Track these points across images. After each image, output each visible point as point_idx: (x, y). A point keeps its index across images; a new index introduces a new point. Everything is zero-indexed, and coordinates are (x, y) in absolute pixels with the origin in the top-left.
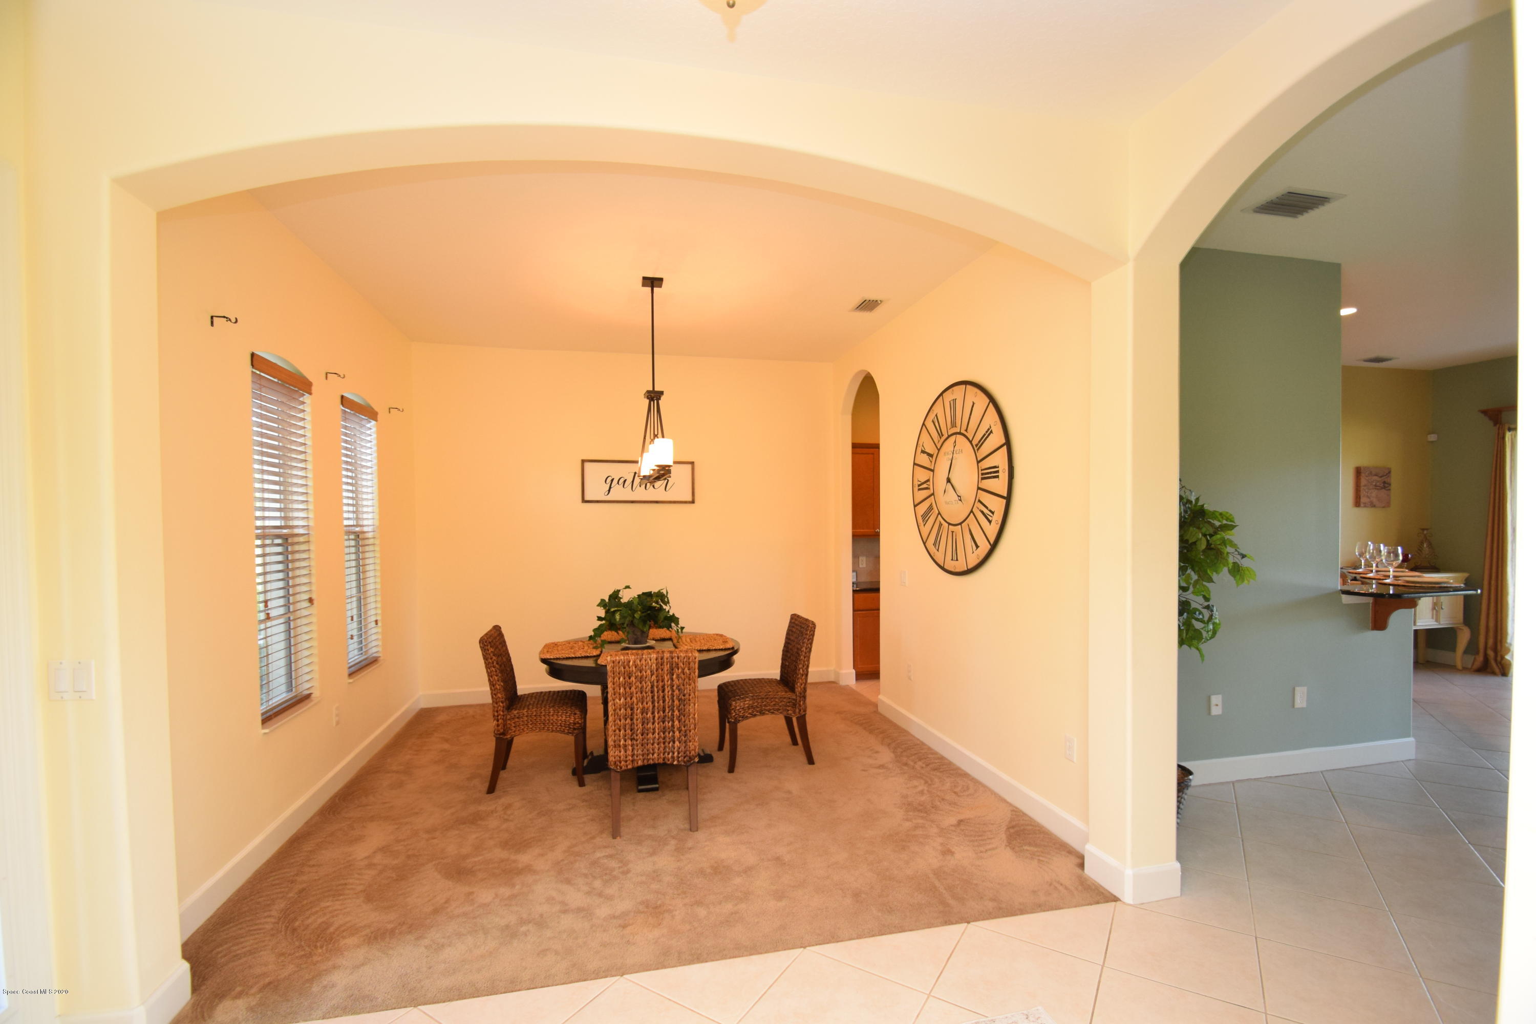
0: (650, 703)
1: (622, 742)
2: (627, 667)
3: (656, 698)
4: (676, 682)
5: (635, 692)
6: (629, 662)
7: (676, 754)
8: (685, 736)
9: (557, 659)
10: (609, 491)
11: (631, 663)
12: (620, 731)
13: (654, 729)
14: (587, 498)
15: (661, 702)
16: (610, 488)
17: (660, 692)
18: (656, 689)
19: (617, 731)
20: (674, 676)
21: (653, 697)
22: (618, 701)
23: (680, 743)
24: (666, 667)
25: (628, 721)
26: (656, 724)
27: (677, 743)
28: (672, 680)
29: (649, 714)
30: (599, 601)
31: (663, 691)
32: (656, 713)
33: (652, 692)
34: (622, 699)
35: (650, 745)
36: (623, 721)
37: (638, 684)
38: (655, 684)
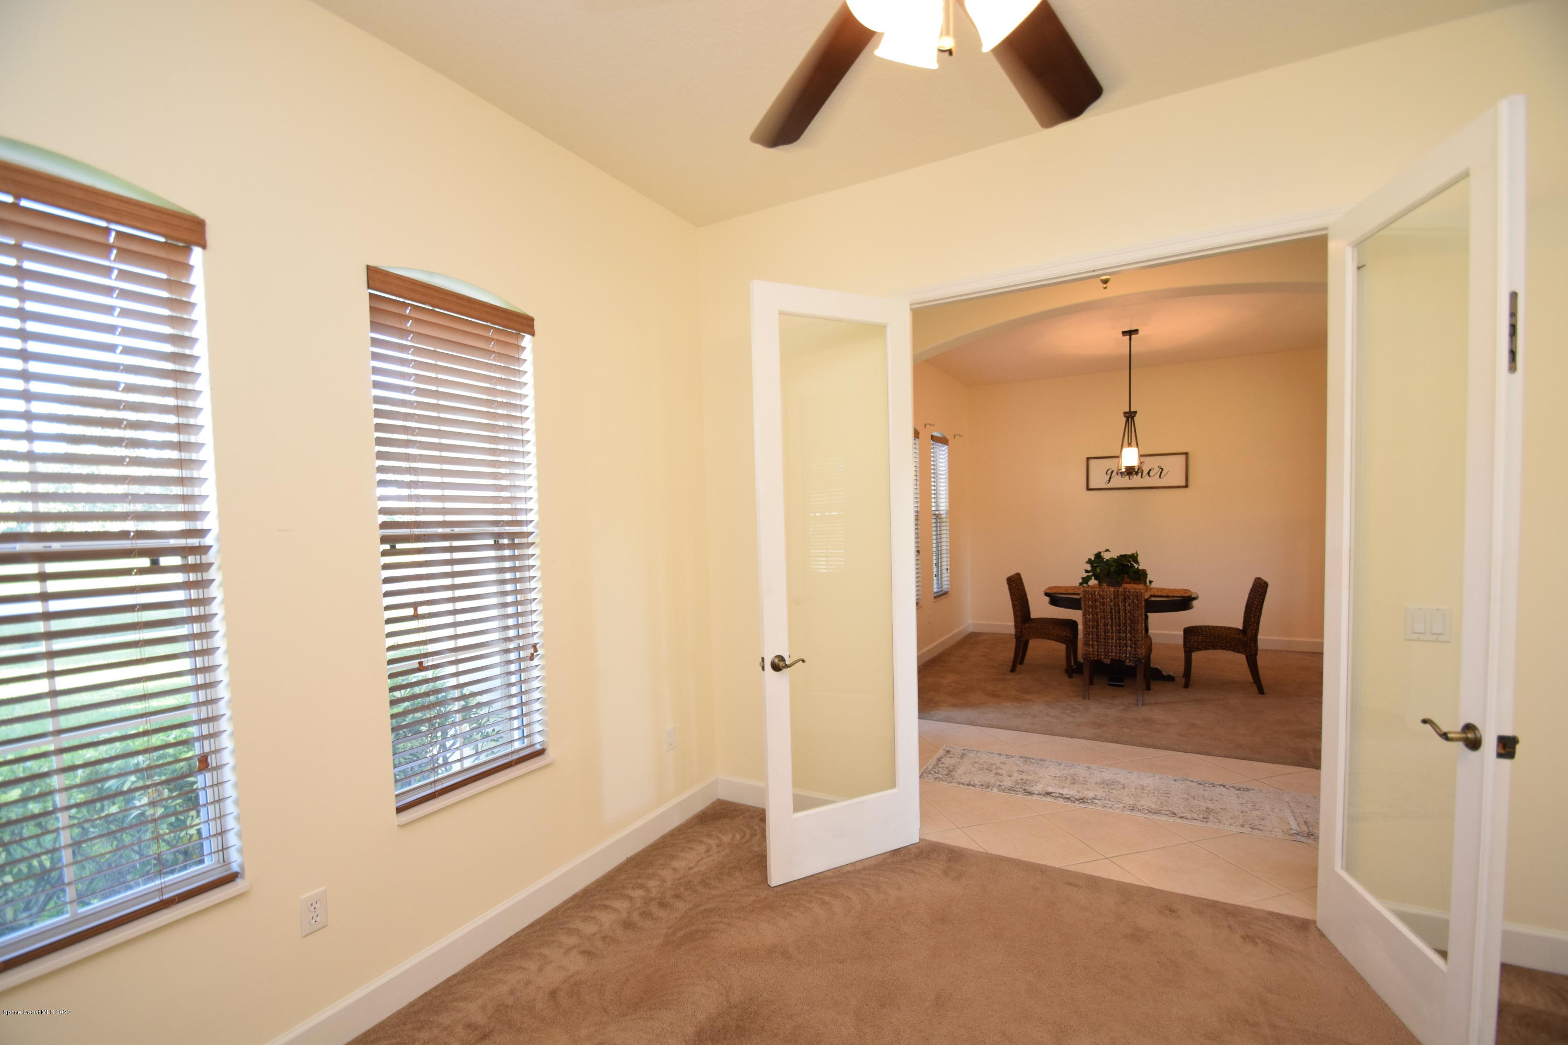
0: (1110, 620)
1: (1091, 642)
2: (1094, 596)
3: (1114, 617)
4: (1128, 608)
5: (1099, 612)
6: (1095, 592)
7: (1128, 655)
8: (1135, 644)
10: (1109, 480)
11: (1096, 593)
12: (1089, 635)
13: (1112, 637)
14: (1091, 486)
15: (1117, 620)
16: (1110, 478)
17: (1117, 614)
18: (1113, 611)
19: (1088, 635)
20: (1127, 604)
21: (1112, 616)
22: (1088, 616)
23: (1131, 648)
24: (1121, 598)
25: (1095, 630)
26: (1114, 634)
27: (1129, 648)
28: (1125, 606)
29: (1109, 627)
30: (1087, 560)
31: (1119, 613)
32: (1114, 627)
33: (1111, 613)
34: (1091, 616)
35: (1110, 647)
36: (1091, 629)
37: (1101, 607)
38: (1113, 607)
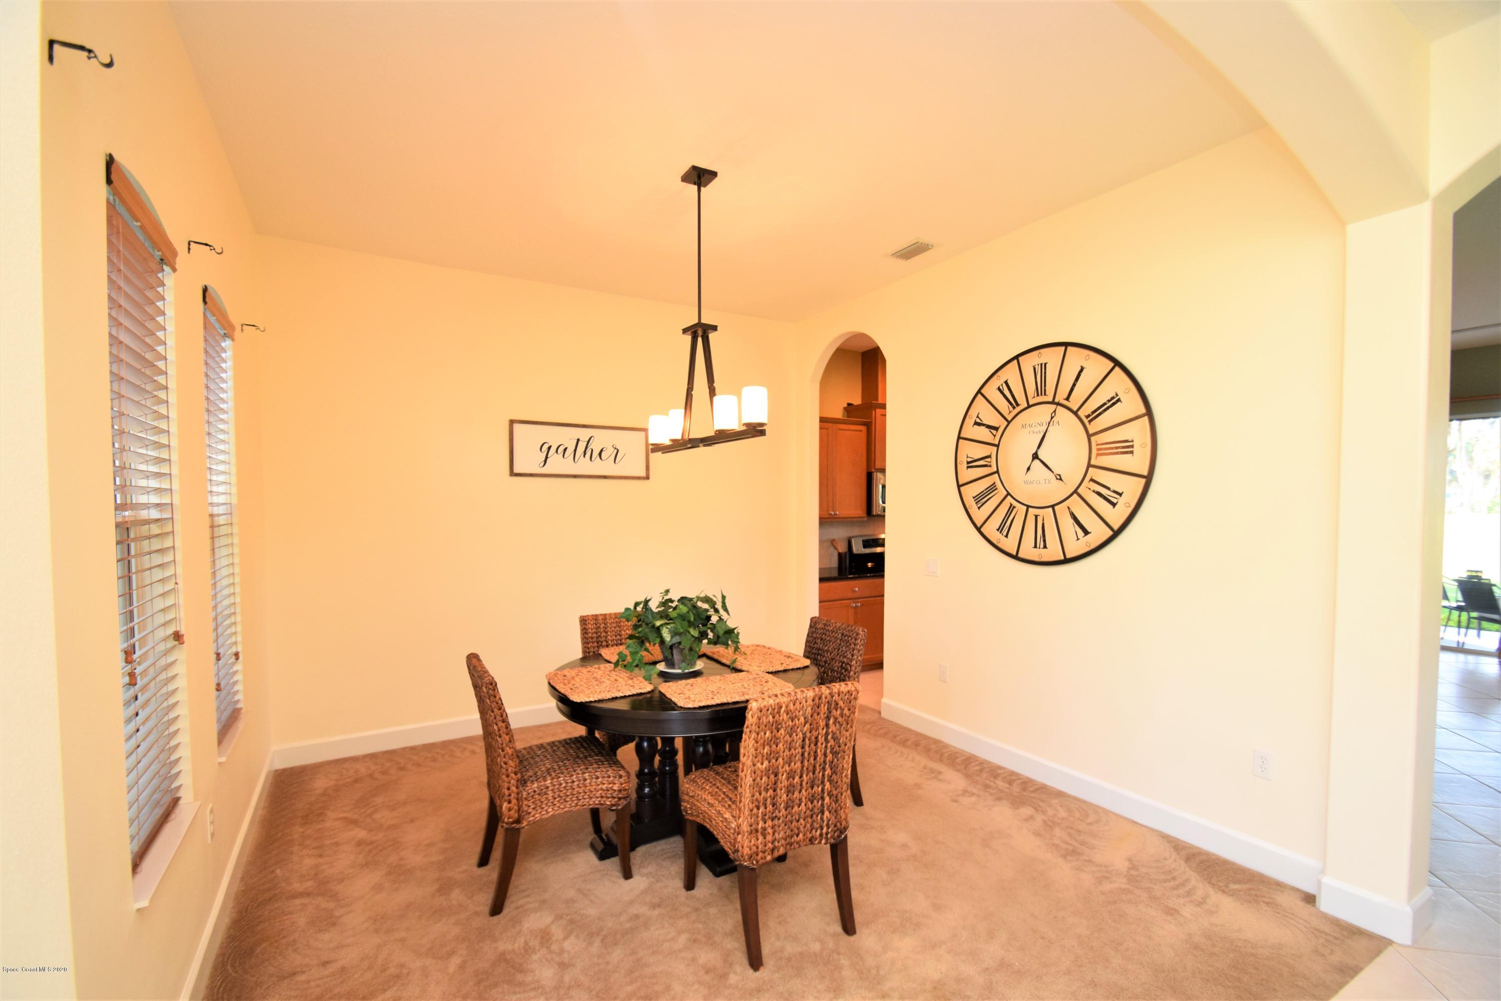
0: (799, 764)
1: (761, 824)
2: (777, 716)
3: (806, 754)
4: (832, 728)
5: (782, 750)
6: (781, 707)
7: (825, 830)
8: (836, 801)
9: (600, 701)
10: (545, 461)
11: (783, 709)
12: (758, 808)
13: (800, 800)
14: (517, 470)
15: (812, 759)
16: (547, 457)
17: (812, 745)
18: (807, 742)
19: (755, 810)
20: (831, 721)
21: (803, 755)
22: (759, 765)
23: (830, 812)
24: (824, 709)
25: (771, 792)
26: (803, 791)
27: (827, 813)
28: (827, 725)
29: (797, 779)
31: (816, 744)
32: (804, 776)
33: (803, 747)
34: (766, 763)
35: (794, 823)
36: (763, 794)
37: (787, 737)
38: (808, 734)
